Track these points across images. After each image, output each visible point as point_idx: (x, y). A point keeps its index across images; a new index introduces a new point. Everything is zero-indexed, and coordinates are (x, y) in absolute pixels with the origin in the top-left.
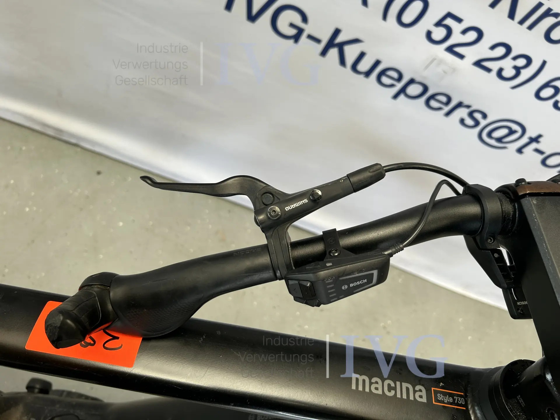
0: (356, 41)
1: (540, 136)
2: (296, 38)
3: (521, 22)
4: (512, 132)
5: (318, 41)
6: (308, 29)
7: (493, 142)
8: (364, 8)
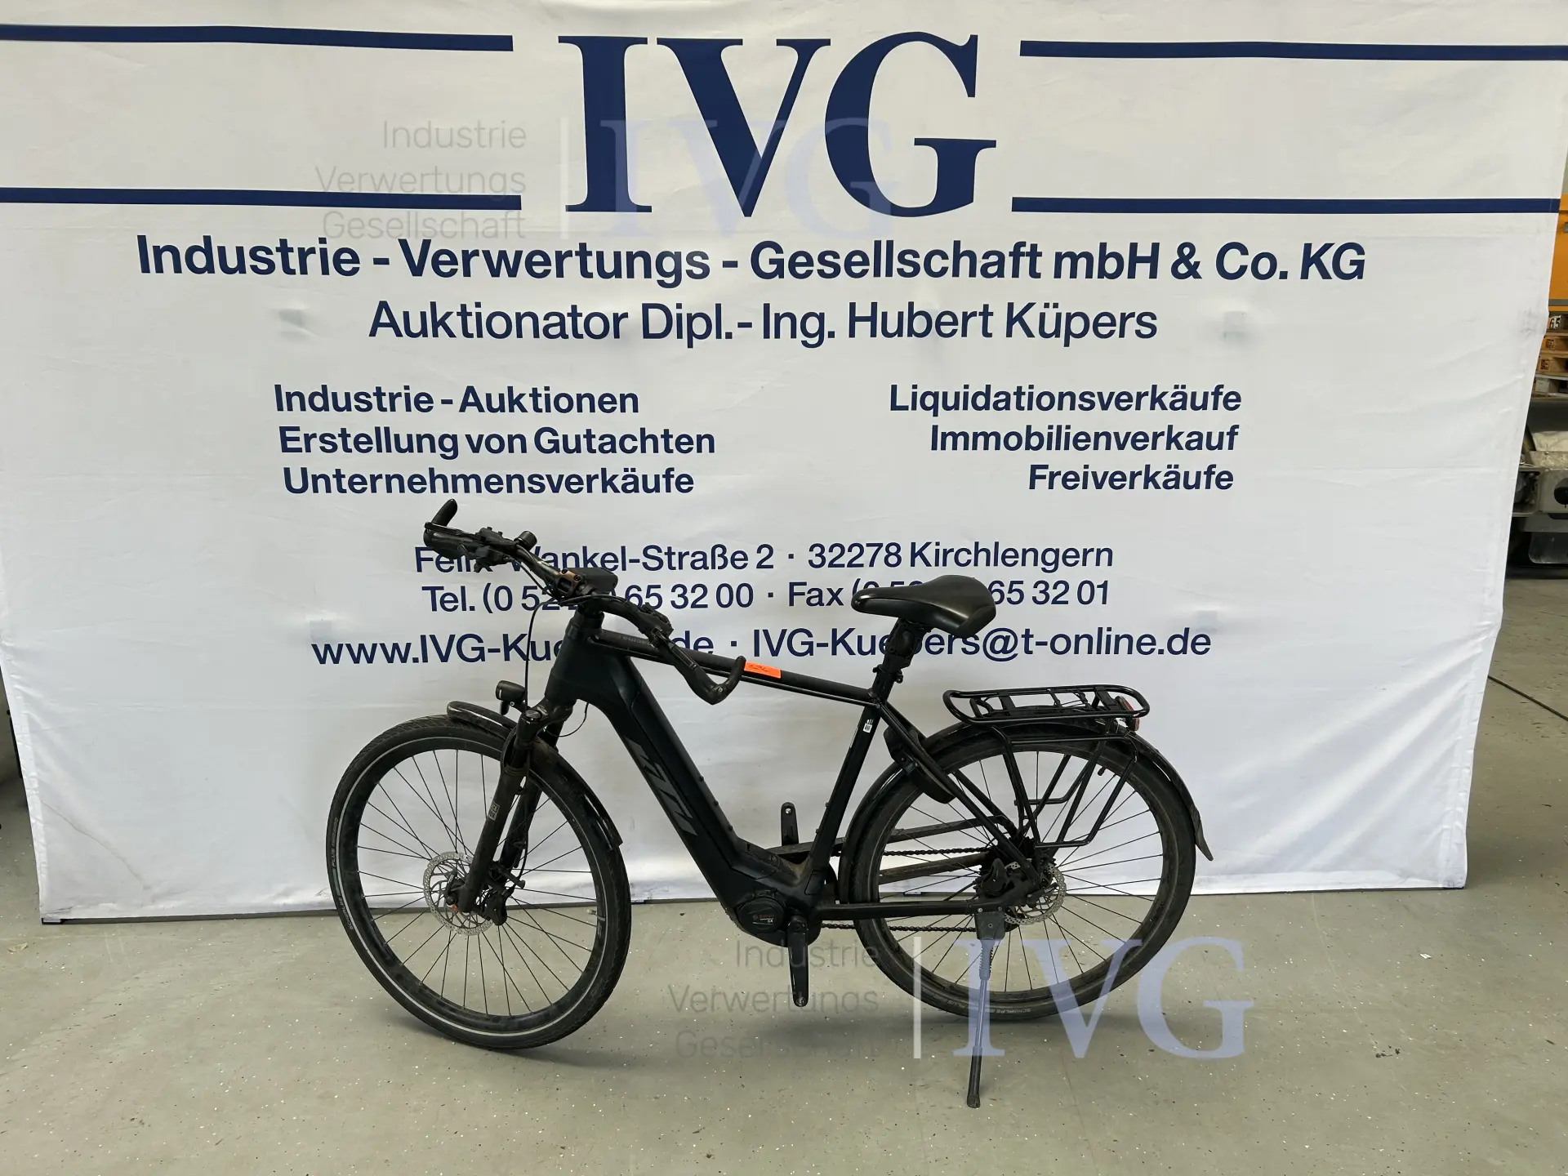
0: (850, 630)
1: (1027, 631)
2: (810, 651)
3: (937, 564)
4: (1006, 639)
5: (826, 645)
6: (815, 640)
7: (1001, 656)
8: (841, 606)
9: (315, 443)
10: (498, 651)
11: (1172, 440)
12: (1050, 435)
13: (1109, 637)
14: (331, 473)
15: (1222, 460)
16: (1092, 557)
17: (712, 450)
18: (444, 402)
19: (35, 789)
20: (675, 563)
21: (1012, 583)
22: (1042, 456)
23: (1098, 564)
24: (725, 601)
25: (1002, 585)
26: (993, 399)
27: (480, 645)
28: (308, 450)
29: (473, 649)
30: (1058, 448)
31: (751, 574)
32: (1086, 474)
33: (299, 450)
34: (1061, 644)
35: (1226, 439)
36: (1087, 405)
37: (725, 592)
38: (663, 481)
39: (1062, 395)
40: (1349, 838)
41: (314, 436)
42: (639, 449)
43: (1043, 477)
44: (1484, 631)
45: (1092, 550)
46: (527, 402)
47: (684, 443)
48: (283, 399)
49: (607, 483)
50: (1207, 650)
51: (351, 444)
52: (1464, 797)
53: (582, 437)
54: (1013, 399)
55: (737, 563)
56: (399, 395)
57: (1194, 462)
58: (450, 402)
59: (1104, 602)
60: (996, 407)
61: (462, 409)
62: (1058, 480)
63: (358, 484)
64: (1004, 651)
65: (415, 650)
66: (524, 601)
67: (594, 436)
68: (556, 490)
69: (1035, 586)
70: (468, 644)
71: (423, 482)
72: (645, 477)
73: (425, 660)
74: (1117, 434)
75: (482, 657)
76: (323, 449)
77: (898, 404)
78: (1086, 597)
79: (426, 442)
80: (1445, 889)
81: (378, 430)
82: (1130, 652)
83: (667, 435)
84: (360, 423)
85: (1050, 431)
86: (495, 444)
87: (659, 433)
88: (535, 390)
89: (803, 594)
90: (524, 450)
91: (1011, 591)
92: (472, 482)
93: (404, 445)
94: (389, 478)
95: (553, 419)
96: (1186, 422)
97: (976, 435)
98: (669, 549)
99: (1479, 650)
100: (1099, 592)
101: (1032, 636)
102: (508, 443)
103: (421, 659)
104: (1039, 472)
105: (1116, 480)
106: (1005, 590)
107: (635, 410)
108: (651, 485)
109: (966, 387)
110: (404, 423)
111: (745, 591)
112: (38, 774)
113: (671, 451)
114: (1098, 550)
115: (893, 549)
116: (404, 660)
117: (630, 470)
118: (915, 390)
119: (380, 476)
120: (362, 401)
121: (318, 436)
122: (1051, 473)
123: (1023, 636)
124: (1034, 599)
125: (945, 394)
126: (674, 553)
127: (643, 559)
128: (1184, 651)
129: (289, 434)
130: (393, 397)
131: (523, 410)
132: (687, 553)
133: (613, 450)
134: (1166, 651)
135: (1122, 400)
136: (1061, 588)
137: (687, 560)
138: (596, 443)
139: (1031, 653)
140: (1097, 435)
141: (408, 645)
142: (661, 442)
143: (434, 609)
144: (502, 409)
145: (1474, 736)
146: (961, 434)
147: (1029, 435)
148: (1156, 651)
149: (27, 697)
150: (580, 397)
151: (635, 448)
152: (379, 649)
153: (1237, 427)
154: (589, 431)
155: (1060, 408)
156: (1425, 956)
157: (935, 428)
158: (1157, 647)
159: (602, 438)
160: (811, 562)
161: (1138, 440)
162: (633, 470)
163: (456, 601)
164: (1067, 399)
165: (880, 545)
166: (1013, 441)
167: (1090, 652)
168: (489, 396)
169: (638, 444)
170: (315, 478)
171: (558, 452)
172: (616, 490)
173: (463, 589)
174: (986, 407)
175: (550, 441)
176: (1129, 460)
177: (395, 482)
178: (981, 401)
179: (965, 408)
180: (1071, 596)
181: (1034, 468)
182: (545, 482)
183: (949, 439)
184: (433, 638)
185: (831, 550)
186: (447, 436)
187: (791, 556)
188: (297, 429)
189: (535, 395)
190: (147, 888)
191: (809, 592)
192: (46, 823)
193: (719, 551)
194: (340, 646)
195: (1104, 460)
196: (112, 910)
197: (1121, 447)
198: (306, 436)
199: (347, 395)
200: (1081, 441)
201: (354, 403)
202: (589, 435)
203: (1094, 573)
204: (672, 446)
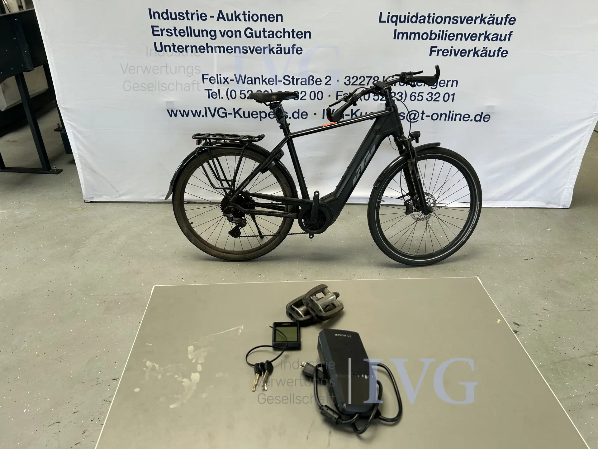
0: (358, 110)
1: (423, 111)
4: (415, 114)
7: (413, 121)
9: (165, 33)
10: (232, 114)
11: (487, 37)
12: (439, 34)
13: (453, 114)
14: (171, 45)
15: (505, 45)
16: (450, 83)
17: (310, 37)
18: (211, 17)
19: (77, 157)
20: (295, 82)
21: (419, 93)
22: (436, 43)
23: (452, 86)
24: (313, 98)
25: (416, 93)
26: (419, 19)
27: (225, 112)
28: (162, 35)
29: (223, 113)
30: (442, 39)
31: (323, 87)
32: (451, 50)
33: (159, 35)
34: (435, 117)
35: (508, 36)
36: (455, 22)
37: (313, 94)
38: (291, 50)
39: (446, 18)
40: (530, 190)
41: (164, 29)
42: (283, 37)
43: (435, 51)
44: (594, 116)
45: (450, 81)
46: (242, 17)
47: (300, 35)
48: (152, 15)
49: (271, 50)
50: (489, 120)
51: (178, 34)
52: (575, 177)
53: (262, 31)
54: (427, 19)
55: (318, 83)
56: (194, 13)
57: (493, 46)
58: (213, 17)
59: (453, 101)
60: (420, 22)
61: (218, 20)
62: (441, 52)
63: (181, 49)
64: (414, 119)
65: (203, 113)
66: (241, 96)
67: (266, 31)
68: (252, 52)
69: (428, 94)
70: (221, 111)
71: (204, 49)
72: (285, 48)
73: (206, 116)
74: (465, 34)
75: (226, 116)
76: (167, 35)
77: (382, 20)
78: (446, 99)
79: (205, 33)
80: (562, 208)
81: (187, 27)
82: (460, 120)
83: (293, 31)
84: (181, 25)
85: (440, 32)
86: (230, 34)
87: (290, 30)
88: (244, 12)
89: (341, 95)
90: (240, 37)
91: (418, 96)
92: (222, 49)
93: (197, 34)
94: (192, 47)
95: (251, 24)
96: (493, 29)
97: (411, 34)
98: (293, 77)
99: (591, 123)
100: (451, 97)
101: (425, 113)
102: (235, 34)
103: (205, 116)
104: (433, 49)
105: (463, 53)
106: (417, 95)
107: (282, 21)
108: (287, 51)
109: (409, 13)
110: (197, 25)
111: (320, 94)
112: (78, 152)
113: (295, 38)
114: (453, 81)
115: (376, 79)
116: (199, 116)
117: (279, 45)
118: (389, 14)
119: (189, 46)
120: (180, 16)
121: (165, 30)
122: (438, 50)
123: (421, 113)
124: (427, 99)
125: (401, 16)
126: (295, 79)
127: (283, 81)
128: (480, 120)
129: (155, 29)
130: (192, 14)
131: (240, 20)
132: (299, 79)
133: (273, 37)
134: (473, 120)
135: (469, 20)
136: (437, 95)
137: (299, 81)
138: (267, 34)
139: (424, 120)
140: (458, 34)
141: (200, 111)
142: (291, 34)
143: (209, 98)
144: (232, 20)
145: (583, 154)
146: (405, 33)
147: (431, 34)
148: (470, 120)
149: (71, 125)
150: (261, 15)
151: (281, 36)
152: (190, 112)
153: (513, 32)
154: (264, 29)
155: (445, 23)
156: (549, 230)
157: (396, 30)
158: (470, 119)
159: (269, 32)
160: (345, 83)
161: (473, 37)
162: (280, 45)
163: (216, 95)
164: (448, 19)
165: (371, 77)
166: (425, 36)
167: (445, 120)
168: (227, 15)
169: (282, 34)
170: (165, 46)
171: (253, 37)
172: (274, 53)
173: (219, 90)
174: (416, 22)
175: (250, 33)
176: (469, 45)
177: (194, 48)
178: (414, 20)
179: (408, 22)
180: (441, 98)
181: (432, 47)
182: (248, 49)
183: (401, 35)
184: (209, 108)
185: (353, 79)
186: (212, 30)
187: (338, 81)
188: (158, 27)
189: (244, 14)
190: (117, 192)
191: (344, 95)
192: (83, 169)
193: (311, 78)
194: (177, 111)
195: (459, 45)
196: (107, 199)
197: (466, 39)
198: (161, 29)
199: (175, 13)
200: (451, 37)
201: (178, 17)
202: (264, 31)
203: (450, 90)
204: (295, 36)
